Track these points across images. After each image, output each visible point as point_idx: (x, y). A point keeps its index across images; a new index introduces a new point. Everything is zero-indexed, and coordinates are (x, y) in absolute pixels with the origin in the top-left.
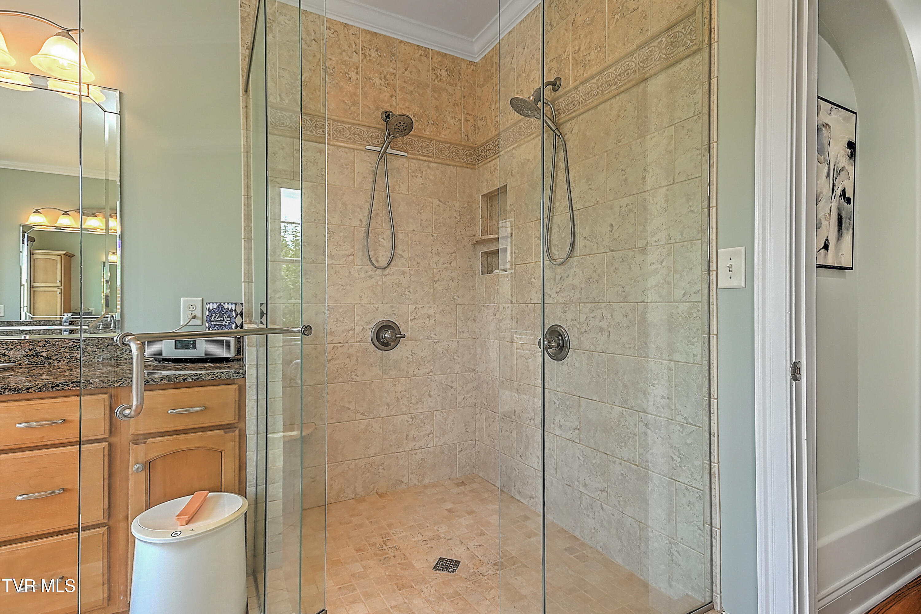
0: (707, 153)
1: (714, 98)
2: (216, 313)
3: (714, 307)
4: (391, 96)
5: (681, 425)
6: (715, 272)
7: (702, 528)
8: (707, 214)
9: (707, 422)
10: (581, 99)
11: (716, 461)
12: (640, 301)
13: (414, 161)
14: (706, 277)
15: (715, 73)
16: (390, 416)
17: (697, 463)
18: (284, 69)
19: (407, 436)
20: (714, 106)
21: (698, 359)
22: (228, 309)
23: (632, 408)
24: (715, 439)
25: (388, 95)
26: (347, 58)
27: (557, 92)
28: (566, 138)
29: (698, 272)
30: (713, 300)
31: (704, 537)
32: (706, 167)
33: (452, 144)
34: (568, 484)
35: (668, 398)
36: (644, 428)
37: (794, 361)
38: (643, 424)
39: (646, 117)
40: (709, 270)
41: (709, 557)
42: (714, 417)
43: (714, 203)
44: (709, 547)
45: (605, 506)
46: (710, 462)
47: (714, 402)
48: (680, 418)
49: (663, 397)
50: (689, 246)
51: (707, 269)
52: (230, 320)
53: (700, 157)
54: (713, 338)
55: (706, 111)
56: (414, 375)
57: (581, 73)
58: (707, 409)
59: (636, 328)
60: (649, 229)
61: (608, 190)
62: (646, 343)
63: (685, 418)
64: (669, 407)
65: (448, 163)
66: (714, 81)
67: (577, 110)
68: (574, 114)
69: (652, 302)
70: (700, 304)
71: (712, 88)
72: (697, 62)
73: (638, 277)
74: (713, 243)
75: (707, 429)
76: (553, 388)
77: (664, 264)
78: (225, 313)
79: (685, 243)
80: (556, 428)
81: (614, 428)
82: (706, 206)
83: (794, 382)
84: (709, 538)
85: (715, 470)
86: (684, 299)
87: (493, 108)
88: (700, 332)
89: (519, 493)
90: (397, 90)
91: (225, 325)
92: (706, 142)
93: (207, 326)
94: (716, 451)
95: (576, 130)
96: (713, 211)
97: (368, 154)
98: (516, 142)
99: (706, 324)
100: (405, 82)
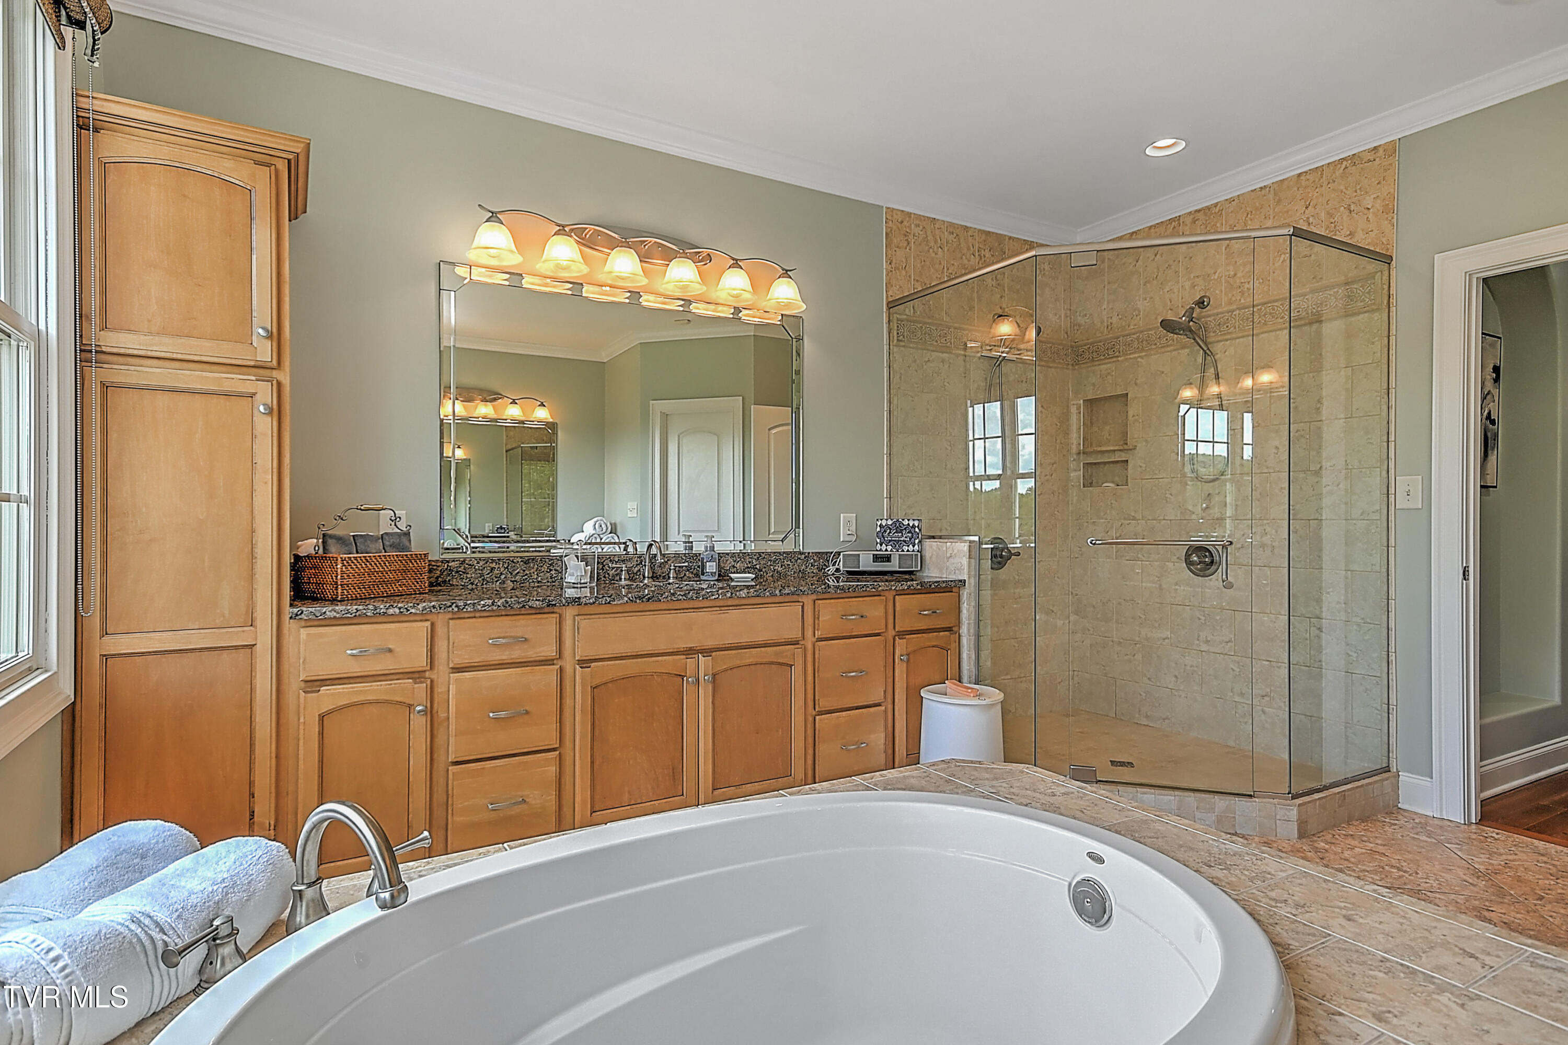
0: (1386, 396)
1: (1392, 352)
2: (890, 529)
3: (1392, 525)
4: (1001, 297)
5: (1358, 625)
6: (1393, 496)
7: (1379, 708)
8: (1386, 447)
9: (1386, 620)
10: (1237, 323)
11: (1393, 651)
12: (1312, 518)
13: (1020, 365)
14: (1386, 499)
15: (1393, 332)
16: (1000, 640)
17: (1375, 655)
18: (917, 281)
19: (1014, 662)
20: (1392, 358)
21: (1378, 568)
22: (909, 524)
23: (1302, 615)
24: (1392, 633)
25: (999, 296)
26: (966, 262)
27: (1204, 310)
28: (1217, 357)
29: (1377, 494)
30: (1392, 518)
31: (1381, 715)
32: (1385, 407)
33: (1053, 344)
34: (1219, 696)
35: (1345, 603)
36: (1318, 632)
37: (1464, 565)
38: (1315, 628)
39: (1321, 355)
40: (1388, 494)
41: (1386, 731)
42: (1392, 615)
43: (1392, 438)
44: (1386, 722)
45: (1267, 710)
46: (1388, 652)
47: (1392, 602)
48: (1358, 620)
49: (1339, 603)
50: (1368, 473)
51: (1386, 492)
52: (912, 536)
53: (1379, 398)
54: (1392, 550)
55: (1385, 361)
56: (1020, 597)
57: (1238, 298)
58: (1386, 608)
59: (1308, 543)
60: (1324, 455)
61: (1272, 415)
62: (1319, 557)
63: (1363, 619)
64: (1346, 611)
65: (1051, 365)
66: (1393, 339)
67: (1230, 333)
68: (1228, 337)
69: (1326, 519)
70: (1379, 522)
71: (1391, 343)
72: (1376, 318)
73: (1309, 497)
74: (1392, 472)
75: (1386, 625)
76: (1197, 604)
77: (1341, 486)
78: (905, 529)
79: (1364, 470)
80: (1201, 644)
81: (1279, 635)
82: (1386, 440)
83: (1464, 582)
84: (1387, 715)
85: (1392, 658)
86: (1362, 517)
87: (1105, 306)
88: (1379, 545)
89: (1147, 717)
90: (1006, 290)
91: (904, 541)
92: (1385, 386)
93: (878, 541)
94: (1393, 642)
95: (1231, 351)
96: (1392, 445)
97: (982, 360)
98: (1143, 350)
99: (1385, 539)
100: (1013, 281)
